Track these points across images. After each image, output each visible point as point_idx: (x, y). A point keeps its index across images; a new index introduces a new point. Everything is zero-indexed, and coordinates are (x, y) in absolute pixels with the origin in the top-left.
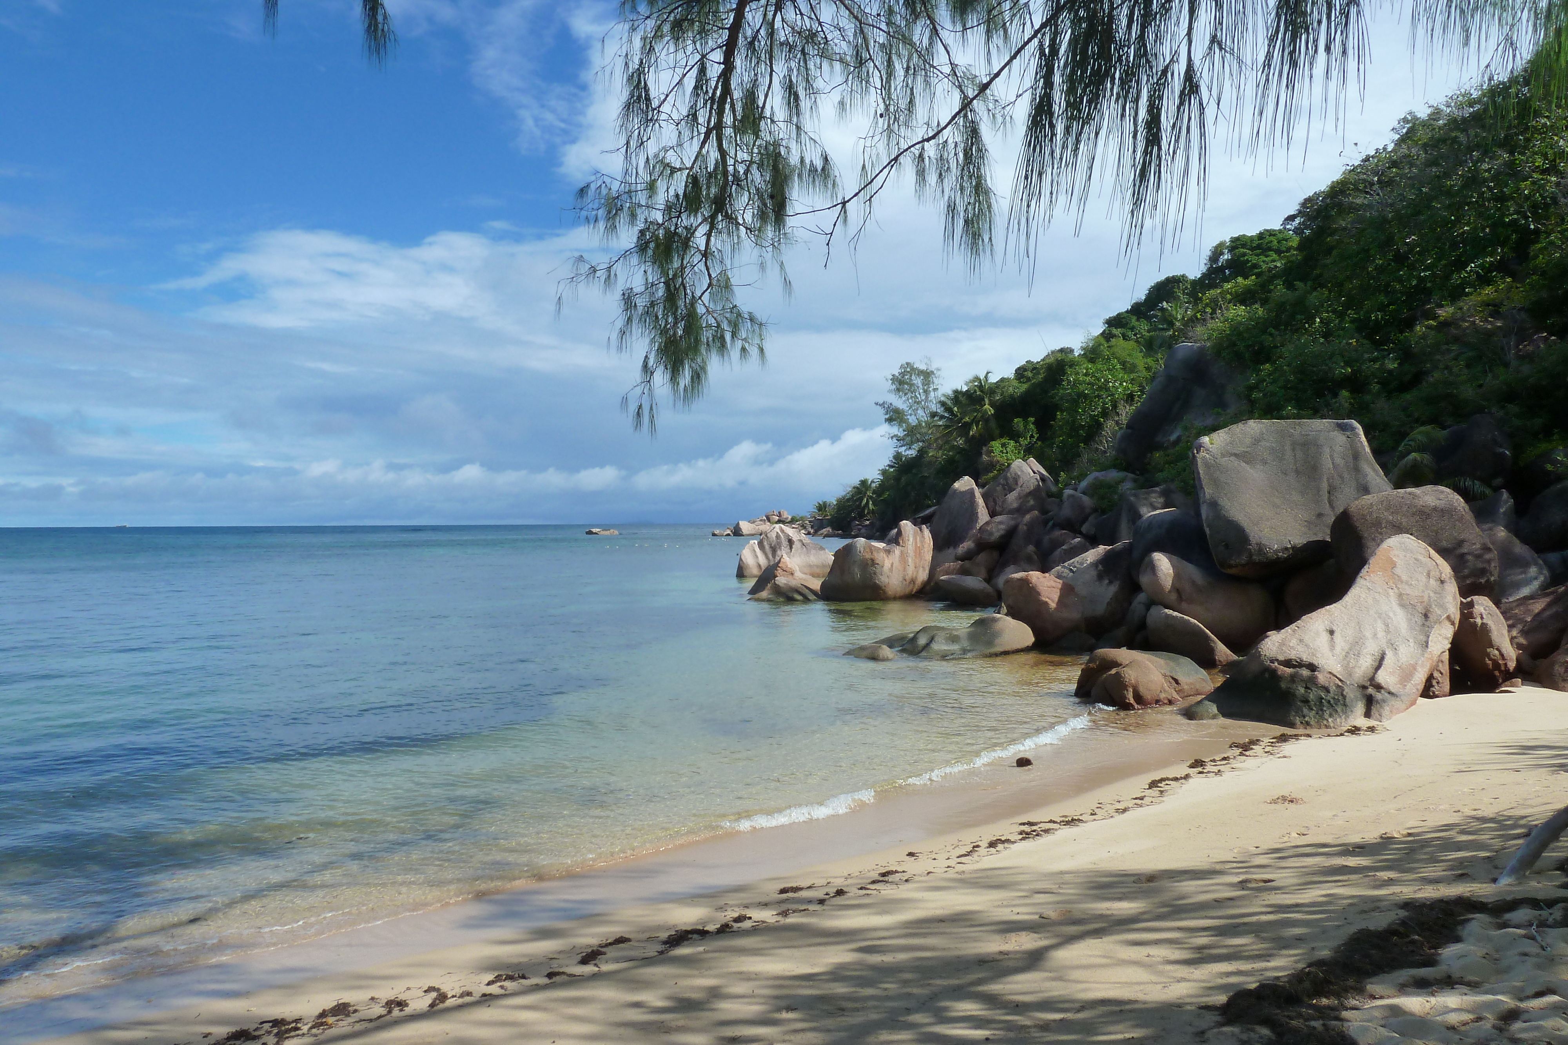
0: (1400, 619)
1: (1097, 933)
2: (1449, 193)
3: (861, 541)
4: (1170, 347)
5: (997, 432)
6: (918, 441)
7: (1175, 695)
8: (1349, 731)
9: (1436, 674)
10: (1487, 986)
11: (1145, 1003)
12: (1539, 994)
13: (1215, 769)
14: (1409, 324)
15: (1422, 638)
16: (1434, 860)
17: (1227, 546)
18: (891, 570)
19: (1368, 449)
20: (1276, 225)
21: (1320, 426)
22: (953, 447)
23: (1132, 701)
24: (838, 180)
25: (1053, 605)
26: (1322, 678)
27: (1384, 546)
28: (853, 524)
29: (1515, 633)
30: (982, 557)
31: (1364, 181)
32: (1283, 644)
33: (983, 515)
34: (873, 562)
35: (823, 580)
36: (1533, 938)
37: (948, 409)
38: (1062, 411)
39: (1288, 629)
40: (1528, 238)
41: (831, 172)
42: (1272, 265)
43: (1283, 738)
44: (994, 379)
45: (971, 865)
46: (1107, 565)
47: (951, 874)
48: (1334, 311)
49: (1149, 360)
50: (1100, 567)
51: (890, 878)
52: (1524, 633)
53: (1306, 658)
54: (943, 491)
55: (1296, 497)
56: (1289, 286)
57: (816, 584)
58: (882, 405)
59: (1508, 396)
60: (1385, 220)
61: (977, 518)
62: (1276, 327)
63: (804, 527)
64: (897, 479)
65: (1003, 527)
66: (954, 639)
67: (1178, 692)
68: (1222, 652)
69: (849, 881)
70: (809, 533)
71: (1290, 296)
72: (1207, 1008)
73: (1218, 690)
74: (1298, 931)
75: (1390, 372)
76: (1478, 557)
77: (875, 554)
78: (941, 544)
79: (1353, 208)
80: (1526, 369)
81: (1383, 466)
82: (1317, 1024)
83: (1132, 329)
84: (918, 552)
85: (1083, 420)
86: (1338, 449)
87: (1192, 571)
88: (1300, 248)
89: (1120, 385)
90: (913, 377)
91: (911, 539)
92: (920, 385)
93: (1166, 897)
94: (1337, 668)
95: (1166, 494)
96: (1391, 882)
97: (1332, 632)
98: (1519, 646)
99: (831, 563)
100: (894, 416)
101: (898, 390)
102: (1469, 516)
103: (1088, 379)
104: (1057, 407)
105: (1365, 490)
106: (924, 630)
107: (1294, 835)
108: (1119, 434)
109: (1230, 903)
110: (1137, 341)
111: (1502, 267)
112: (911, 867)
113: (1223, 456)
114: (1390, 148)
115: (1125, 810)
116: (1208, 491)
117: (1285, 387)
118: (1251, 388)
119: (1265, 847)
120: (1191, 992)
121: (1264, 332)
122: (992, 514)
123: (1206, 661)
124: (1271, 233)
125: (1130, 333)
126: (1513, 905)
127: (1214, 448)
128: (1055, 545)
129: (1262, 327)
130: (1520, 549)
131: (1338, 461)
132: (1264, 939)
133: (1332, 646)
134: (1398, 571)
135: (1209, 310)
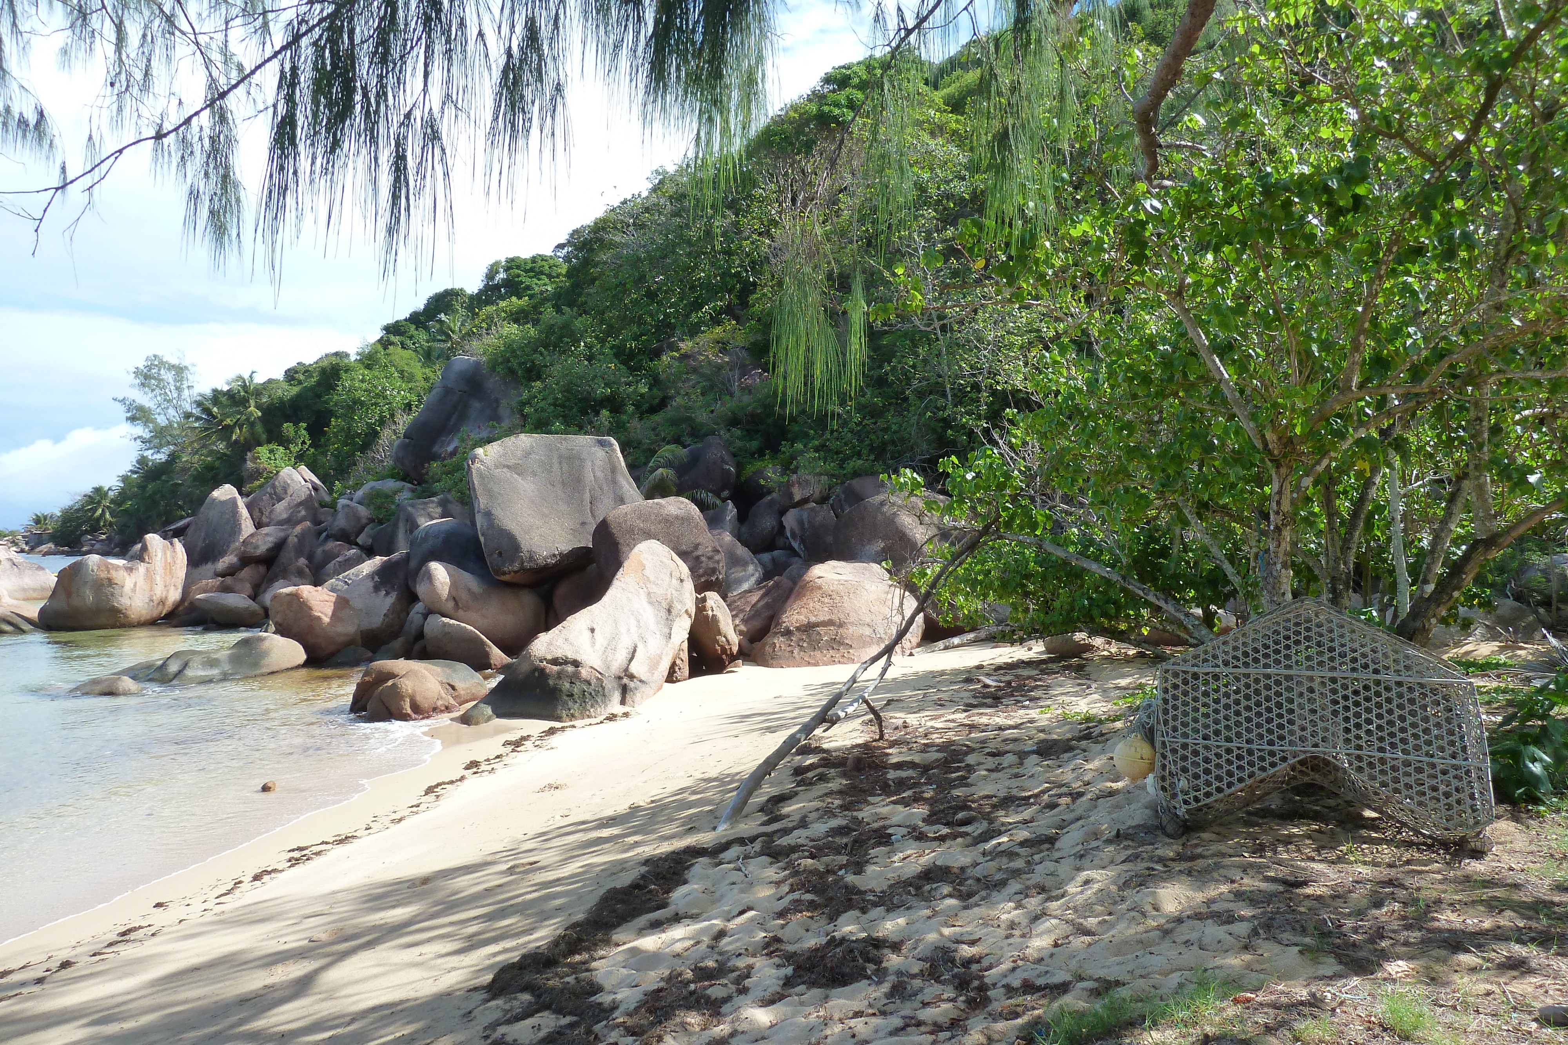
0: (650, 616)
1: (369, 945)
2: (689, 242)
3: (94, 559)
4: (448, 358)
5: (264, 437)
6: (169, 443)
7: (452, 701)
8: (608, 719)
9: (678, 662)
10: (705, 915)
11: (416, 999)
12: (742, 912)
13: (489, 768)
14: (657, 354)
15: (667, 631)
16: (671, 820)
17: (500, 554)
18: (134, 590)
19: (623, 464)
20: (548, 252)
21: (583, 442)
22: (212, 452)
23: (409, 711)
24: (57, 141)
25: (326, 620)
26: (584, 672)
27: (636, 550)
28: (83, 539)
29: (737, 622)
30: (246, 573)
31: (622, 222)
32: (550, 644)
33: (247, 527)
34: (110, 582)
35: (41, 604)
36: (740, 870)
37: (208, 411)
38: (337, 417)
39: (554, 631)
40: (748, 289)
41: (48, 131)
42: (543, 288)
43: (552, 731)
44: (259, 379)
45: (232, 903)
46: (384, 577)
47: (209, 917)
48: (597, 337)
49: (427, 370)
50: (377, 578)
51: (132, 936)
52: (745, 621)
53: (571, 655)
54: (198, 502)
55: (563, 507)
56: (558, 310)
57: (33, 611)
58: (123, 401)
59: (733, 422)
60: (639, 259)
61: (240, 529)
62: (546, 347)
63: (14, 543)
64: (142, 487)
65: (270, 539)
66: (212, 663)
67: (454, 698)
68: (497, 655)
69: (78, 950)
70: (22, 551)
71: (559, 319)
72: (475, 989)
73: (494, 691)
74: (558, 902)
75: (642, 395)
76: (710, 558)
77: (113, 572)
78: (196, 559)
79: (613, 245)
80: (746, 399)
81: (637, 480)
82: (570, 979)
83: (411, 338)
84: (169, 568)
85: (360, 427)
86: (599, 463)
87: (470, 580)
88: (569, 275)
89: (398, 393)
90: (162, 372)
91: (160, 554)
92: (171, 381)
93: (440, 895)
94: (598, 664)
95: (443, 504)
96: (637, 844)
97: (593, 630)
98: (741, 633)
99: (53, 585)
100: (139, 414)
101: (143, 385)
102: (703, 524)
103: (364, 386)
104: (331, 413)
105: (621, 501)
106: (176, 655)
107: (558, 817)
108: (396, 443)
109: (500, 890)
110: (415, 351)
111: (729, 310)
112: (159, 918)
113: (497, 467)
114: (645, 194)
115: (400, 820)
116: (482, 501)
117: (555, 405)
118: (523, 404)
119: (532, 833)
120: (460, 979)
121: (535, 351)
122: (258, 525)
123: (480, 663)
124: (543, 258)
125: (408, 342)
126: (725, 846)
127: (488, 460)
128: (329, 557)
129: (534, 346)
130: (742, 551)
131: (599, 474)
132: (529, 916)
133: (593, 644)
134: (647, 572)
135: (484, 325)
